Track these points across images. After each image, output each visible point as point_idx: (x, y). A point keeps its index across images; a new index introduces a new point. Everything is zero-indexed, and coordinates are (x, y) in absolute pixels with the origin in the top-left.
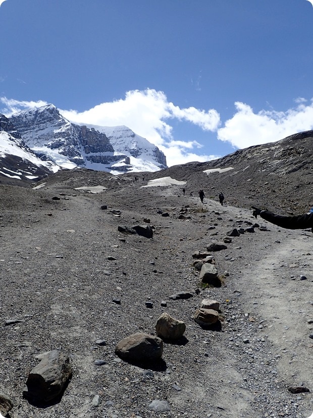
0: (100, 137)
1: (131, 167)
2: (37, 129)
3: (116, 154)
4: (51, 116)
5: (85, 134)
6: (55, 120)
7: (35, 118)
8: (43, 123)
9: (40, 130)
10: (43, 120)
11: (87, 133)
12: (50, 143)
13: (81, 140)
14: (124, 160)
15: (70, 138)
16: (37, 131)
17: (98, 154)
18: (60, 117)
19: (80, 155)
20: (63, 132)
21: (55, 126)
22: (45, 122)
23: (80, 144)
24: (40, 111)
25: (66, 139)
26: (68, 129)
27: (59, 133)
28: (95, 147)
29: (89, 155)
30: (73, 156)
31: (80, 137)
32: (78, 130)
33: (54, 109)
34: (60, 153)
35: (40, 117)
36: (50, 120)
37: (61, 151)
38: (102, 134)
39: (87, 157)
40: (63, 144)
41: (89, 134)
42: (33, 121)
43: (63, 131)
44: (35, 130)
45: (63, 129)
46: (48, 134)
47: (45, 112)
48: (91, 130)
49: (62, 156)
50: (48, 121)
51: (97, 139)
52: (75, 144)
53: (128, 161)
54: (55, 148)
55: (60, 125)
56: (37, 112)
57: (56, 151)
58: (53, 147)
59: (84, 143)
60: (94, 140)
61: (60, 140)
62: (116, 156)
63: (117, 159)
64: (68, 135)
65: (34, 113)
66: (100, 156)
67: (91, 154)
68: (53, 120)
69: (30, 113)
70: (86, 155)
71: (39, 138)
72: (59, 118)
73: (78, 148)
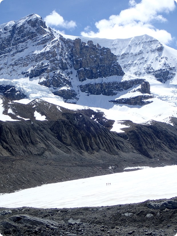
0: (101, 54)
1: (151, 97)
2: (14, 51)
3: (126, 78)
4: (34, 30)
5: (78, 51)
6: (39, 35)
7: (12, 36)
8: (23, 42)
9: (18, 52)
10: (22, 37)
11: (81, 49)
12: (29, 70)
13: (73, 61)
14: (140, 87)
15: (57, 60)
16: (13, 55)
17: (98, 80)
18: (47, 30)
19: (70, 84)
20: (48, 52)
21: (38, 44)
22: (24, 41)
23: (71, 67)
24: (19, 25)
25: (51, 62)
26: (54, 47)
27: (42, 54)
28: (94, 71)
29: (84, 83)
30: (59, 86)
31: (71, 56)
32: (69, 47)
33: (37, 19)
34: (41, 84)
35: (19, 33)
36: (32, 36)
37: (43, 79)
38: (104, 48)
39: (81, 87)
40: (46, 69)
41: (84, 50)
42: (9, 40)
43: (48, 49)
44: (12, 53)
45: (48, 48)
46: (28, 57)
47: (25, 26)
48: (87, 45)
49: (43, 87)
50: (28, 38)
51: (97, 57)
52: (64, 68)
53: (146, 88)
54: (35, 76)
55: (45, 42)
56: (14, 27)
57: (36, 81)
58: (33, 75)
59: (78, 65)
60: (93, 58)
61: (42, 64)
62: (126, 82)
63: (128, 86)
64: (54, 55)
65: (10, 28)
66: (101, 84)
67: (88, 81)
68: (36, 35)
69: (5, 29)
70: (80, 83)
71: (16, 64)
72: (45, 32)
73: (68, 74)
